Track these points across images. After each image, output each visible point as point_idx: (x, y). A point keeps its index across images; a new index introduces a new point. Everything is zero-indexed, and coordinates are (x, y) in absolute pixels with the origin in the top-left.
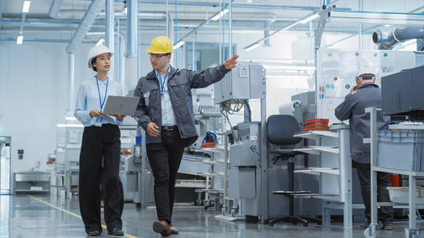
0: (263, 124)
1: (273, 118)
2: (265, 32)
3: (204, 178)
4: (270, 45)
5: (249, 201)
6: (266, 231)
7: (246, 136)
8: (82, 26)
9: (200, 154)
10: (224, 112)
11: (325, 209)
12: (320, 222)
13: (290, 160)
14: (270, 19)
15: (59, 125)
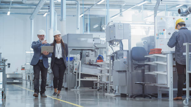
0: (129, 51)
1: (134, 48)
2: (120, 10)
3: (97, 76)
4: (123, 16)
5: (123, 87)
6: (131, 101)
7: (121, 57)
8: (38, 7)
9: (95, 65)
10: (111, 46)
11: (159, 90)
12: (157, 97)
13: (143, 68)
14: (123, 4)
15: (27, 52)
